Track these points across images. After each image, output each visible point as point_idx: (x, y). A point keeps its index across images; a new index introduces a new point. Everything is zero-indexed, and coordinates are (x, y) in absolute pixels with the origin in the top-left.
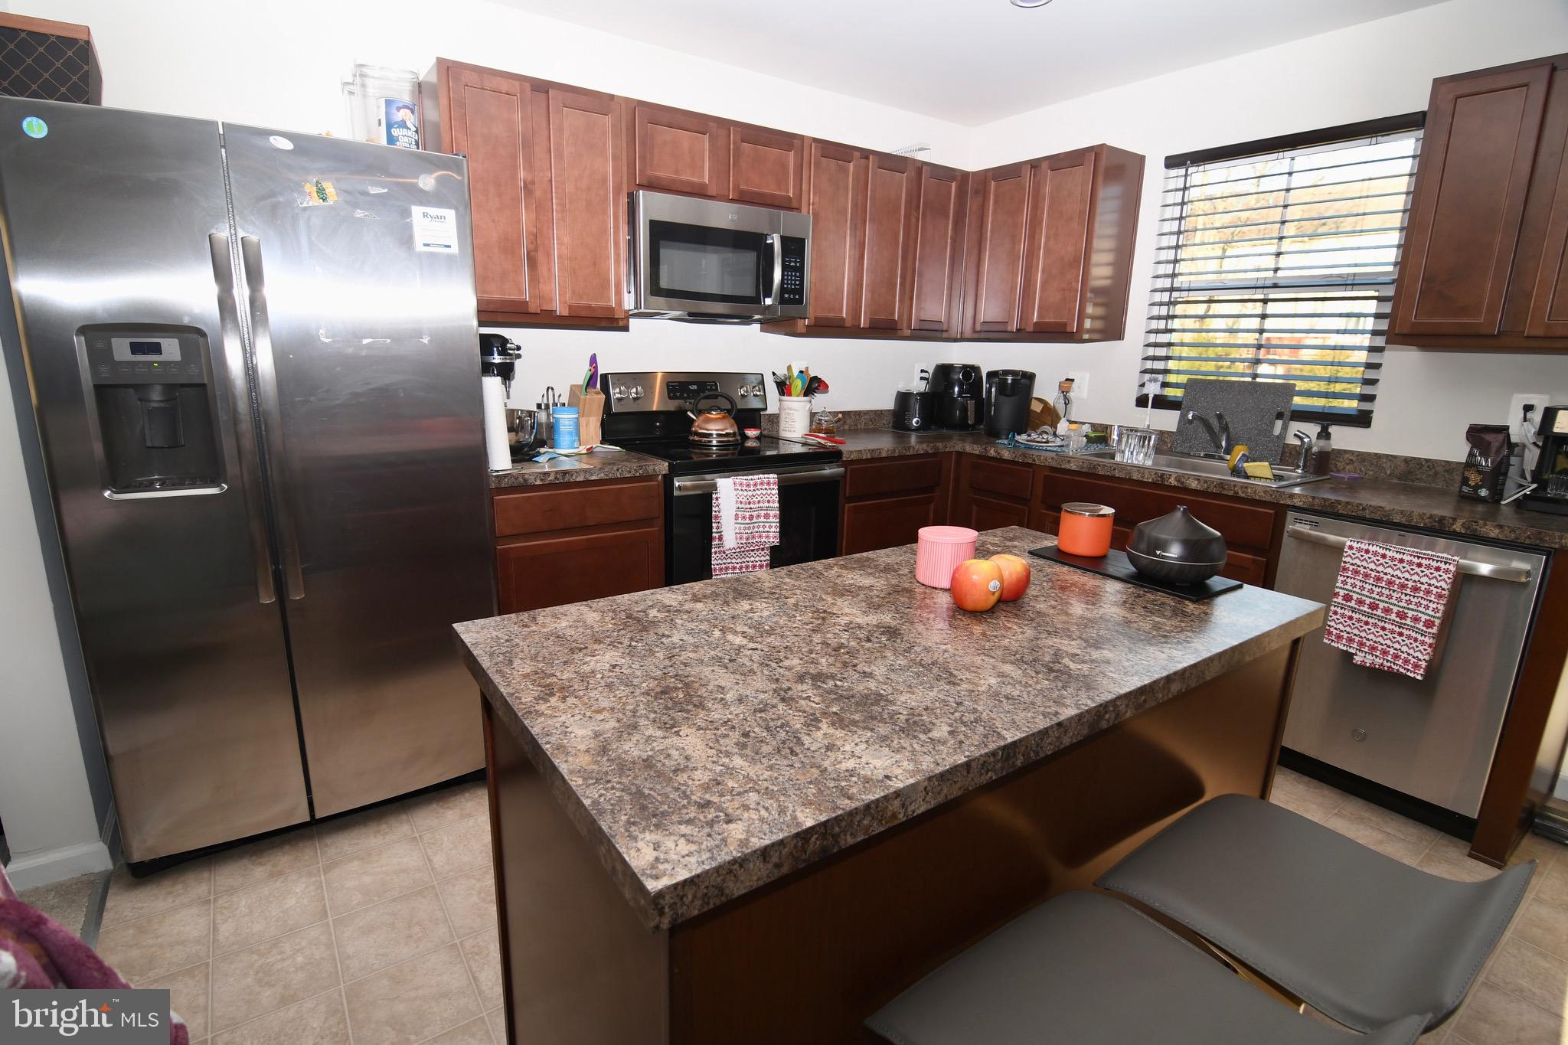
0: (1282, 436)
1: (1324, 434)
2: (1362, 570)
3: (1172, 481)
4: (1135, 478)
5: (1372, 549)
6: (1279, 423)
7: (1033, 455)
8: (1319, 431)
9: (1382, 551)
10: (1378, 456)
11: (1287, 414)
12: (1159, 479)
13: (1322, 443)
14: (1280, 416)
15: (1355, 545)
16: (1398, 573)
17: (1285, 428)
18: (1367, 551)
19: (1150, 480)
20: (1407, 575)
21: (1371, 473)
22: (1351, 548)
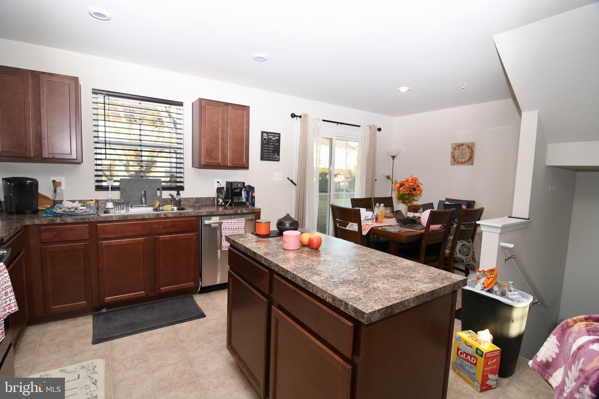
0: (161, 196)
1: (178, 194)
2: (227, 228)
3: (162, 216)
4: (146, 218)
5: (229, 221)
6: (158, 192)
7: (88, 218)
8: (177, 193)
9: (231, 222)
10: (189, 198)
11: (161, 189)
12: (157, 216)
13: (178, 196)
14: (158, 189)
15: (225, 222)
16: (235, 226)
17: (161, 193)
18: (228, 223)
19: (153, 217)
20: (236, 226)
21: (188, 203)
22: (224, 223)
